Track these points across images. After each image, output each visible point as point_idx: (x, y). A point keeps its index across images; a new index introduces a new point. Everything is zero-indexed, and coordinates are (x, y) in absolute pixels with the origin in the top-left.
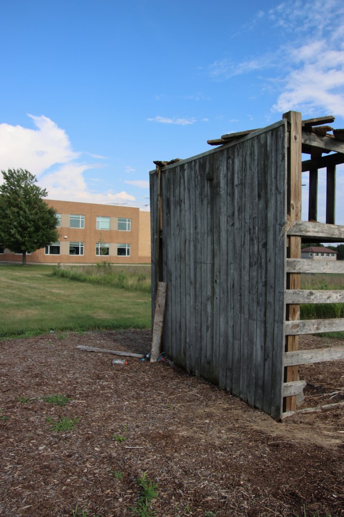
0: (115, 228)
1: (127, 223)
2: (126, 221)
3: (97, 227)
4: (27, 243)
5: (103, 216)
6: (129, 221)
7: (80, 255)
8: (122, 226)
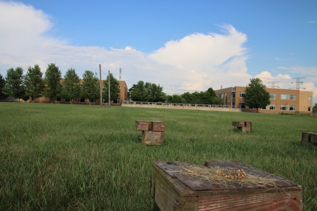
0: (289, 98)
1: (294, 96)
2: (293, 96)
3: (281, 98)
4: (261, 105)
5: (284, 94)
6: (295, 96)
7: (274, 110)
8: (292, 98)
